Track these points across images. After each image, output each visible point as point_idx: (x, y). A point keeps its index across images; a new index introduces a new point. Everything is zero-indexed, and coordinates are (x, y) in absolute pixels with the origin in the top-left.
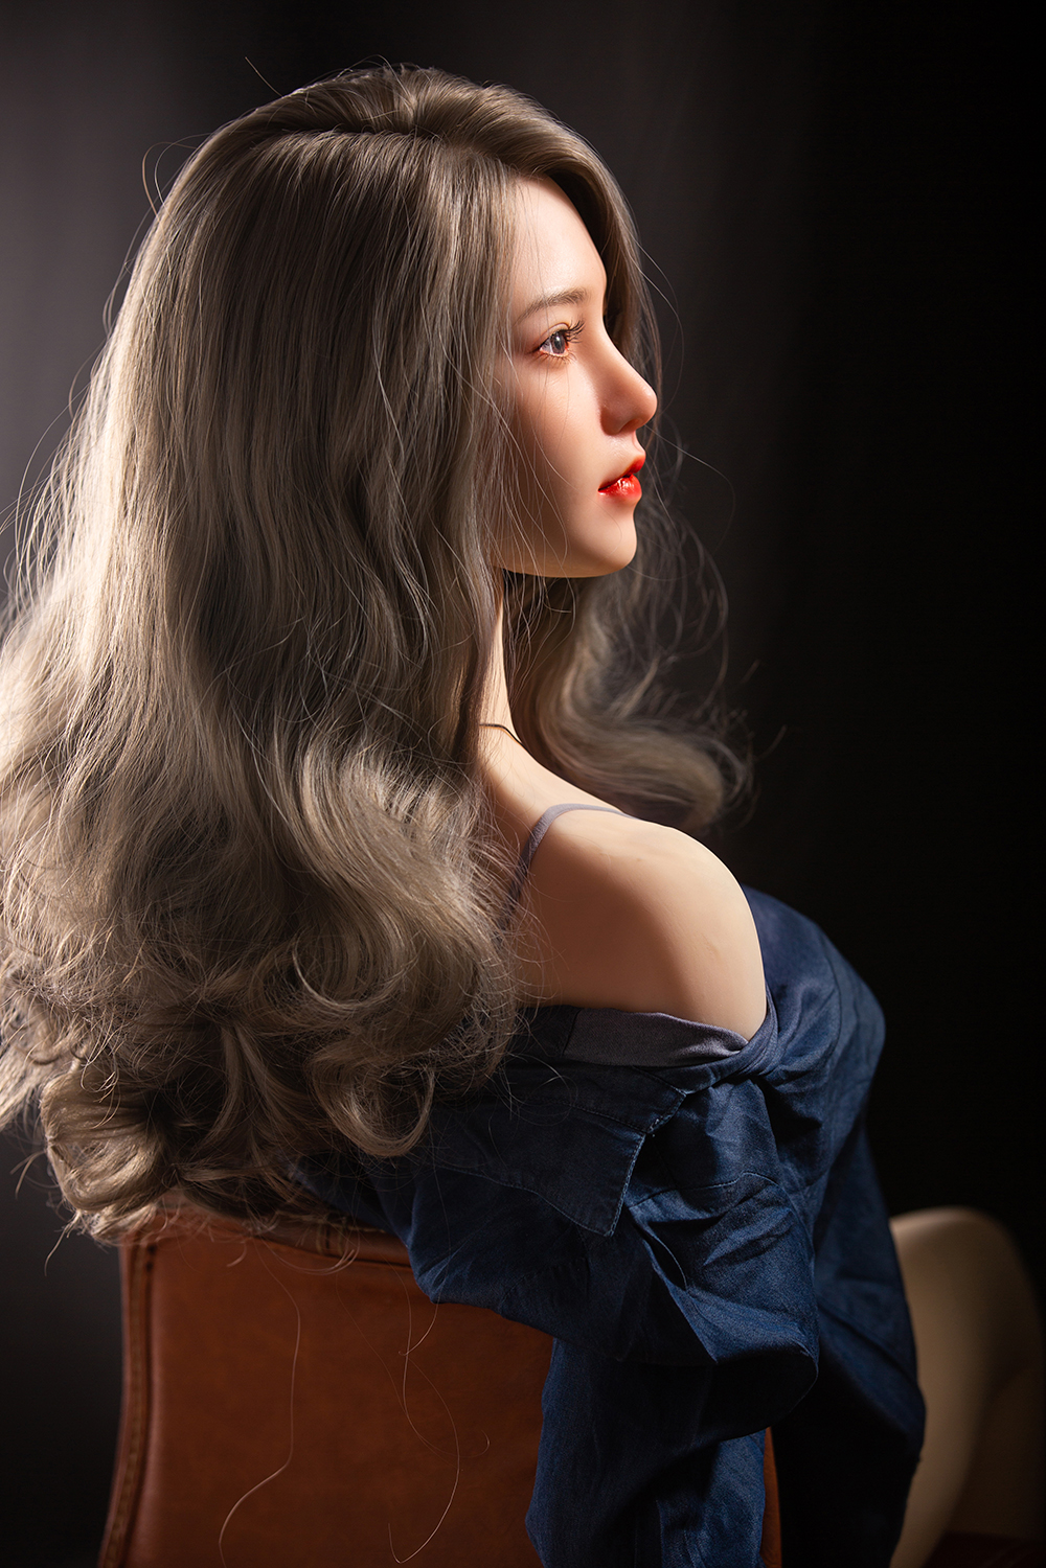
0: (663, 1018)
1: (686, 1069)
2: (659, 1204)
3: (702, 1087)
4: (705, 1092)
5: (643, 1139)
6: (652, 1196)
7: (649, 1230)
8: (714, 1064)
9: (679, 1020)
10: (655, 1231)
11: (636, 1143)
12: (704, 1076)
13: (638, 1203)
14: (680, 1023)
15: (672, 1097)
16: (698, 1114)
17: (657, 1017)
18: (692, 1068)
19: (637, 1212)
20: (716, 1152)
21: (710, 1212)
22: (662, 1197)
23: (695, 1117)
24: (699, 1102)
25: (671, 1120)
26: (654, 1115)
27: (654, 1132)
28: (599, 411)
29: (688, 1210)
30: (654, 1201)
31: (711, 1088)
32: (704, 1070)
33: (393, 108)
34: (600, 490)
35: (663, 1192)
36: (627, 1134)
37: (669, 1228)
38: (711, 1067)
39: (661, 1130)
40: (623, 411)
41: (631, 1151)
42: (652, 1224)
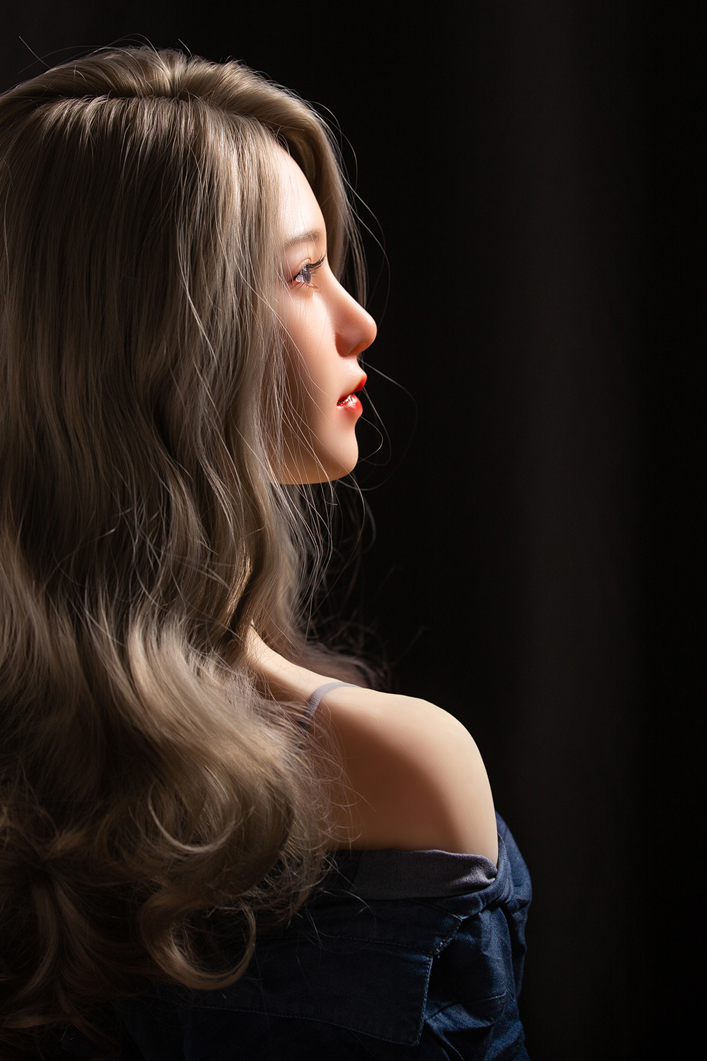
0: (439, 854)
1: (460, 897)
2: (449, 1016)
3: (473, 912)
4: (476, 917)
5: (432, 960)
6: (442, 1010)
7: (444, 1039)
8: (482, 892)
9: (452, 854)
10: (449, 1040)
11: (426, 964)
12: (474, 903)
13: (432, 1017)
14: (454, 856)
15: (451, 922)
16: (473, 936)
17: (434, 853)
18: (466, 896)
19: (435, 1025)
20: (492, 968)
21: (490, 1021)
22: (450, 1010)
23: (471, 939)
24: (473, 926)
25: (452, 942)
26: (438, 940)
27: (440, 954)
28: (334, 336)
29: (473, 1020)
30: (443, 1014)
31: (480, 913)
32: (475, 898)
33: (153, 78)
34: (338, 404)
35: (449, 1006)
36: (417, 957)
37: (461, 1036)
38: (479, 895)
39: (445, 951)
40: (352, 336)
41: (424, 971)
42: (447, 1033)
